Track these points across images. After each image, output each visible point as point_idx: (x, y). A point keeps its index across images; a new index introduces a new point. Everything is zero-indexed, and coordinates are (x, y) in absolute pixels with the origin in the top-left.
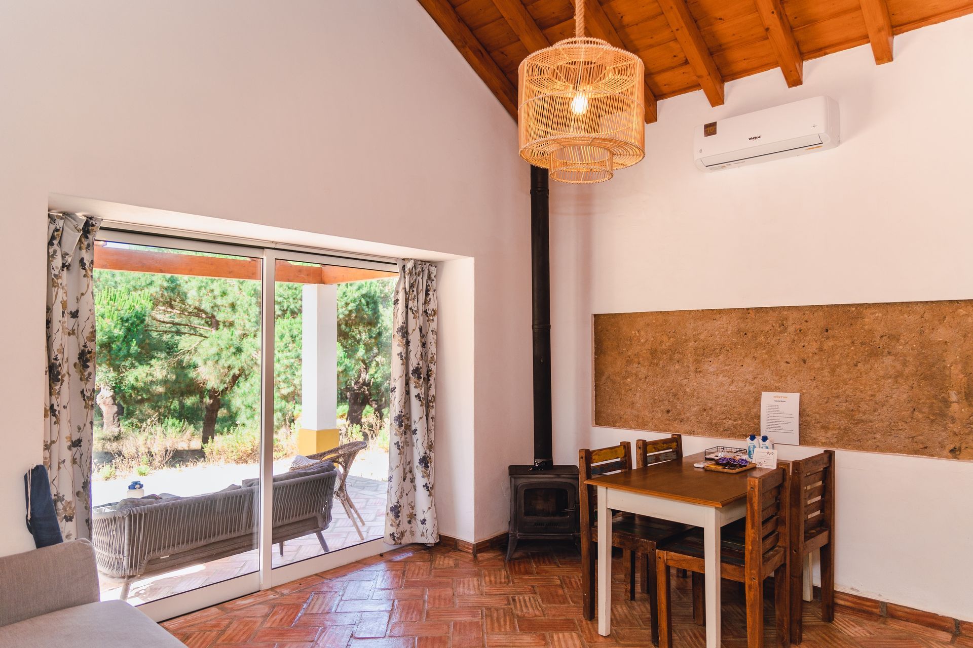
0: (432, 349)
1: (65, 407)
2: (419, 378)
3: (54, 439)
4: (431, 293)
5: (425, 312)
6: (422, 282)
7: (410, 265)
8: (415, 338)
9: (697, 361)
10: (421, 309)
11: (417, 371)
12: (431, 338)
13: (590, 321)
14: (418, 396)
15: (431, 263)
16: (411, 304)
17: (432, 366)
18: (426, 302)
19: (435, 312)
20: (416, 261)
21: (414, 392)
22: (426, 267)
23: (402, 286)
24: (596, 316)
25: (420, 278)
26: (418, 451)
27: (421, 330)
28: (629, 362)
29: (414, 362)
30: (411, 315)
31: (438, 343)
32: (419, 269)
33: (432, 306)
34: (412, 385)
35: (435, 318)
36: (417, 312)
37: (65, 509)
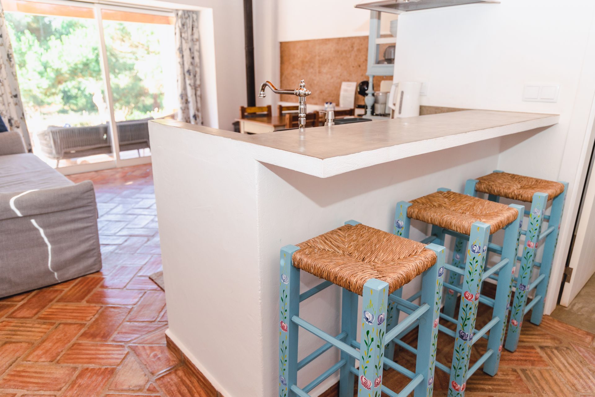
0: (197, 60)
1: (5, 79)
2: (190, 75)
3: (3, 92)
4: (195, 29)
5: (192, 40)
6: (189, 22)
7: (180, 13)
8: (187, 53)
9: (319, 67)
10: (190, 38)
11: (189, 71)
12: (196, 55)
13: (278, 46)
14: (190, 85)
15: (193, 12)
16: (183, 35)
17: (198, 70)
18: (192, 34)
19: (198, 40)
20: (184, 11)
21: (188, 82)
22: (191, 14)
23: (177, 25)
24: (281, 43)
25: (188, 21)
26: (192, 112)
27: (190, 49)
28: (294, 68)
29: (187, 67)
30: (184, 41)
31: (200, 57)
32: (186, 15)
33: (196, 36)
34: (187, 79)
35: (198, 43)
36: (187, 39)
37: (15, 123)
